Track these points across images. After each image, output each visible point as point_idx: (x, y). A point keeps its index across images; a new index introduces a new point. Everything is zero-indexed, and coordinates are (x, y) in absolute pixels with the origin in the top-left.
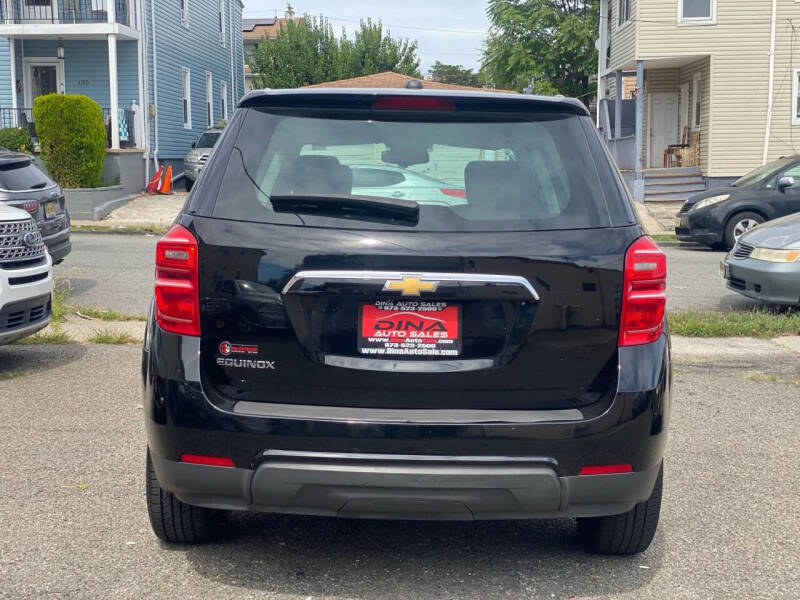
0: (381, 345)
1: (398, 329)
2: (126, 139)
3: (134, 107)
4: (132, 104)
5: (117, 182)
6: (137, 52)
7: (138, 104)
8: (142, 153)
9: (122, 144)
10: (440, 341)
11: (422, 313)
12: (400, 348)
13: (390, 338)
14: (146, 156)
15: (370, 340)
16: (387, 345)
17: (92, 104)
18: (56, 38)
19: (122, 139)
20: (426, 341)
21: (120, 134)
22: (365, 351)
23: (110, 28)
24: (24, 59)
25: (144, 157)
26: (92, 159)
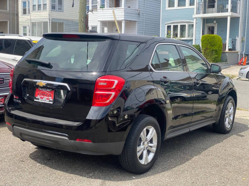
0: (38, 99)
1: (42, 95)
2: (231, 48)
3: (237, 38)
4: (236, 37)
5: (226, 61)
6: (239, 21)
7: (238, 37)
8: (238, 52)
9: (229, 50)
10: (50, 100)
11: (47, 91)
12: (42, 100)
13: (41, 97)
14: (239, 53)
15: (37, 97)
16: (40, 99)
17: (218, 37)
18: (214, 18)
19: (230, 48)
20: (47, 99)
21: (229, 46)
22: (35, 100)
23: (228, 14)
24: (206, 24)
25: (239, 54)
26: (217, 54)
